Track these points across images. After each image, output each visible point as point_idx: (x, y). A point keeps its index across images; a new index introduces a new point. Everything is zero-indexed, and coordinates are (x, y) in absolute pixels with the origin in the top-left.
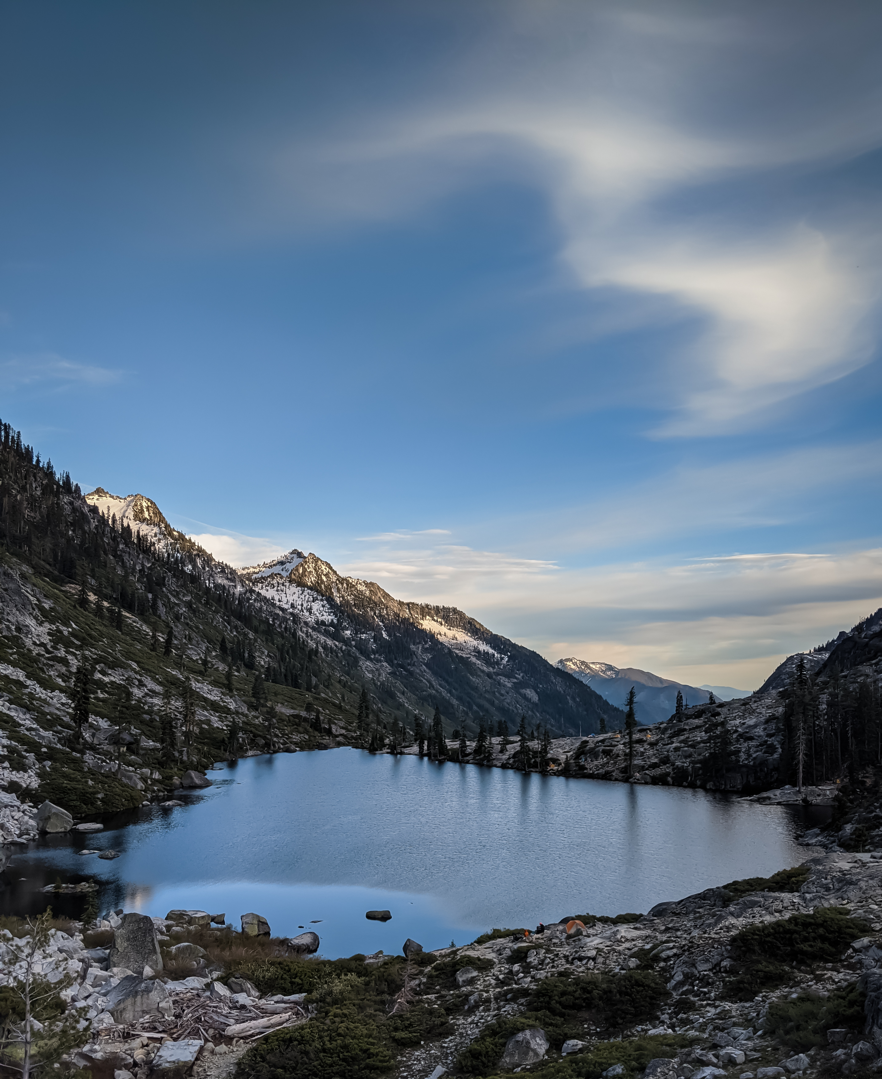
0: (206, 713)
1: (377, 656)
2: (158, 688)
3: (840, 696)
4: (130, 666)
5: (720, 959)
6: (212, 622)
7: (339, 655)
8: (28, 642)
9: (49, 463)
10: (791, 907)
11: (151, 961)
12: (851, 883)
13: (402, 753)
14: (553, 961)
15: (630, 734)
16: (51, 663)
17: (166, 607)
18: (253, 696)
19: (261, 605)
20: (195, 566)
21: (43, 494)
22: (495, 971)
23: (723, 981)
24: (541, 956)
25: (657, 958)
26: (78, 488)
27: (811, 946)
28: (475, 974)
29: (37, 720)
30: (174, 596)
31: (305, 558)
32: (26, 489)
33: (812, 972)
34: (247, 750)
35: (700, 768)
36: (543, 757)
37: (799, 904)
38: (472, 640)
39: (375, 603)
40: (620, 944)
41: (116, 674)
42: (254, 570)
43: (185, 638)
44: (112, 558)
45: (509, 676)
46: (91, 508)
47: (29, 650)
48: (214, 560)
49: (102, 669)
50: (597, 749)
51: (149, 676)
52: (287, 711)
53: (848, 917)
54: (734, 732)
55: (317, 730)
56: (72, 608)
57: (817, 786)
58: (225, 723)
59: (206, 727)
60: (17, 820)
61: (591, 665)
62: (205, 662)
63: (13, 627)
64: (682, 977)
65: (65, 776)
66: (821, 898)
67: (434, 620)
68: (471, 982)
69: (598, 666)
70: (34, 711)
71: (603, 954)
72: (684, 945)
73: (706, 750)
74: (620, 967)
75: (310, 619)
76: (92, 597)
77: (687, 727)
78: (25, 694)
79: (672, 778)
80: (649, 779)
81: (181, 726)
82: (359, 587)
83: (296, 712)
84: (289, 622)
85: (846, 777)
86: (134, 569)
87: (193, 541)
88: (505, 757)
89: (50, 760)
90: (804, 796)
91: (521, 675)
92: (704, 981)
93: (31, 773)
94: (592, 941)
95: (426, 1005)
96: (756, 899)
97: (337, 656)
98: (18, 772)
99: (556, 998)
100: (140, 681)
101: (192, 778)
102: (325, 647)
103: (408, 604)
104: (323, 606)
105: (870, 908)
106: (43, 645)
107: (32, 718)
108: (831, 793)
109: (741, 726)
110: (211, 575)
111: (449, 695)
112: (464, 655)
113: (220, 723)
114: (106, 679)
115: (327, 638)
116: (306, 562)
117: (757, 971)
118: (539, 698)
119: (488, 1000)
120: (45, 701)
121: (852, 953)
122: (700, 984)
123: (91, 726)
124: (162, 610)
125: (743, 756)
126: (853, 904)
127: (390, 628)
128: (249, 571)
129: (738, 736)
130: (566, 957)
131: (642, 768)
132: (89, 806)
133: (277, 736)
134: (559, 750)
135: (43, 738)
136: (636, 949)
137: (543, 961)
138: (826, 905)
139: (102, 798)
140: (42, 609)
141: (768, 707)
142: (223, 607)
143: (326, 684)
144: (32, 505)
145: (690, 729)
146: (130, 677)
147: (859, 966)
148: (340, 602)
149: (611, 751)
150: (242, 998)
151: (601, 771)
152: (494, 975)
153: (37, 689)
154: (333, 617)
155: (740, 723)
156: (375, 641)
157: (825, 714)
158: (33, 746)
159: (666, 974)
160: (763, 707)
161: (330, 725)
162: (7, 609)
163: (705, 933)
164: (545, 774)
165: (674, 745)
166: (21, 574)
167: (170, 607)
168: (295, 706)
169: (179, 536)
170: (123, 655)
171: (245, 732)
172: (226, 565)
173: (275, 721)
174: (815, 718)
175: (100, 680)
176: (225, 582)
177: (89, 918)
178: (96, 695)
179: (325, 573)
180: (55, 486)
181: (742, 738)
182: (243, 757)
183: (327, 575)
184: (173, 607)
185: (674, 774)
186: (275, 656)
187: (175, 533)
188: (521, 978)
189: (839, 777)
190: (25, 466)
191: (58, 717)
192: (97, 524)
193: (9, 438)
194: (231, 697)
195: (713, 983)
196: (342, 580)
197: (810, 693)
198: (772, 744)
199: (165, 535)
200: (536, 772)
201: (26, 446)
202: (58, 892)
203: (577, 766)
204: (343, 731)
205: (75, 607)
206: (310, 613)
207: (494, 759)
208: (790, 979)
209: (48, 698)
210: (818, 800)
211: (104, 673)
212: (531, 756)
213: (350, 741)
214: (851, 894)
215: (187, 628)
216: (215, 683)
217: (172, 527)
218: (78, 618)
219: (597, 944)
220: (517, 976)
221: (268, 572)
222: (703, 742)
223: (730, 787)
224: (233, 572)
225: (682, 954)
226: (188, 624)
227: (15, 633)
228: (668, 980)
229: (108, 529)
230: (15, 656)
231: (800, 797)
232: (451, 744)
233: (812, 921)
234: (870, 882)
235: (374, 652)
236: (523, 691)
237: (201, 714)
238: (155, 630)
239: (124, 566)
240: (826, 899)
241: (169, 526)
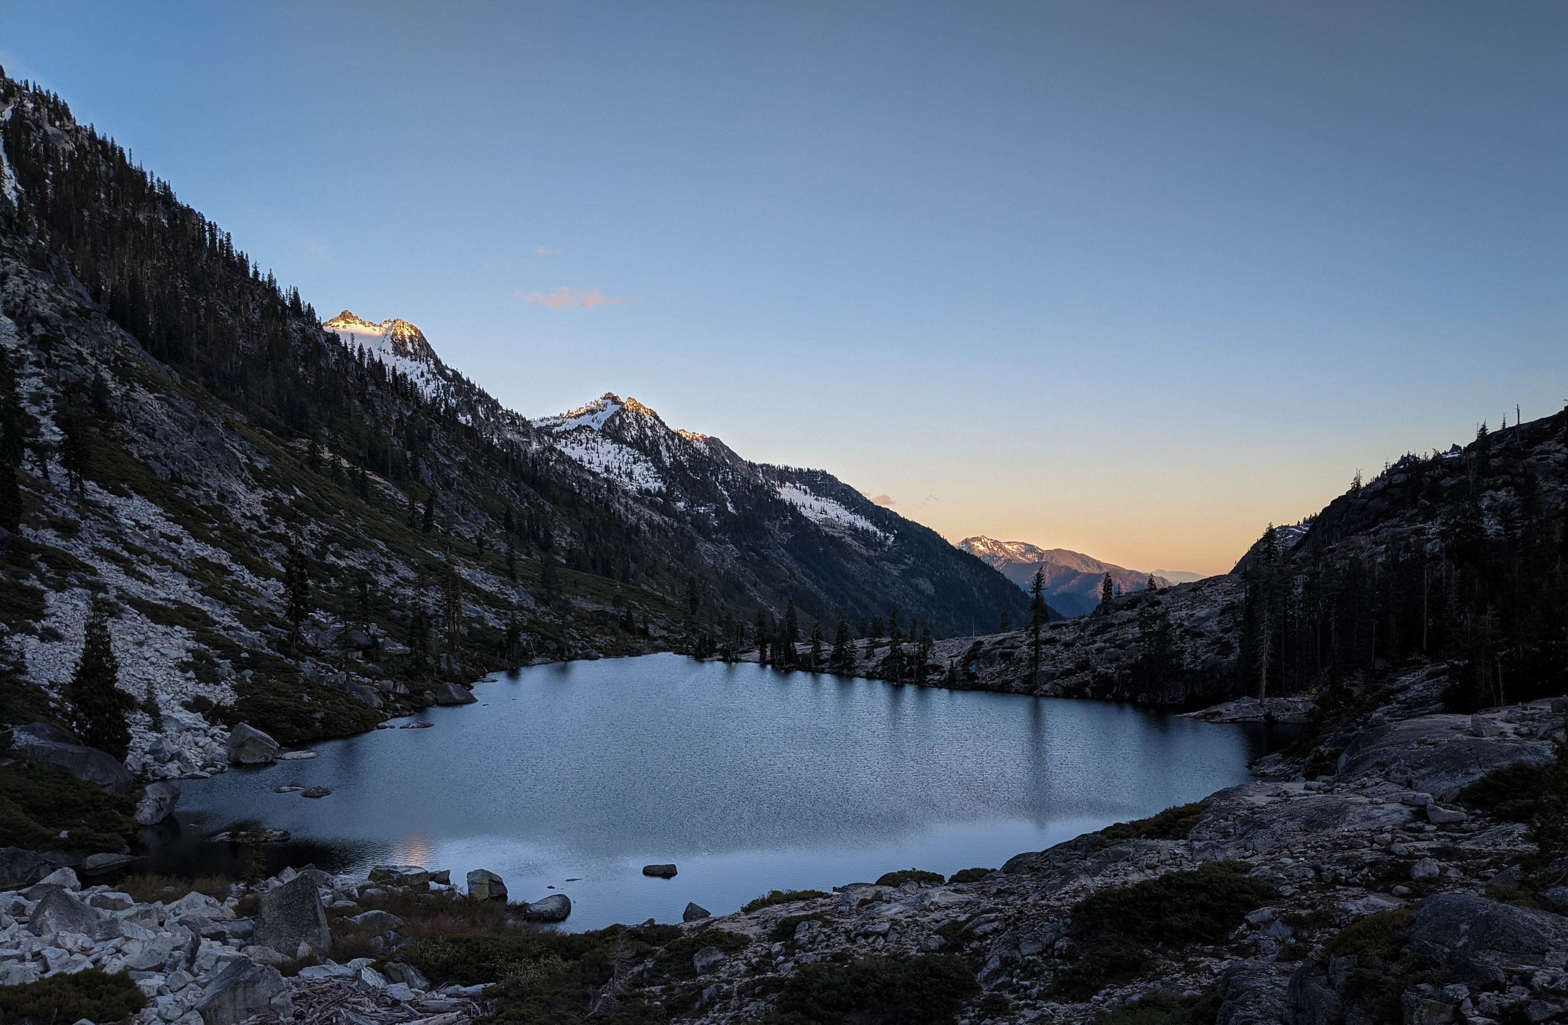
0: (478, 608)
1: (720, 536)
2: (412, 575)
3: (1321, 576)
4: (375, 546)
5: (1053, 938)
6: (496, 490)
7: (669, 534)
8: (235, 514)
9: (270, 276)
10: (1171, 861)
11: (312, 936)
12: (1260, 825)
13: (737, 660)
14: (829, 937)
15: (1036, 632)
16: (267, 541)
17: (432, 469)
18: (543, 587)
19: (565, 468)
20: (475, 416)
21: (263, 317)
22: (748, 953)
23: (1054, 971)
24: (815, 930)
25: (969, 936)
26: (311, 312)
27: (1185, 919)
28: (720, 956)
29: (239, 617)
30: (444, 455)
31: (623, 404)
32: (240, 311)
33: (1183, 959)
34: (533, 656)
35: (1129, 676)
36: (922, 663)
37: (1183, 856)
38: (847, 513)
39: (718, 465)
40: (927, 913)
41: (355, 557)
42: (556, 421)
43: (457, 510)
44: (357, 403)
45: (896, 560)
46: (329, 336)
47: (237, 525)
48: (501, 408)
49: (336, 550)
50: (993, 652)
51: (401, 559)
52: (589, 606)
53: (1247, 876)
54: (1178, 627)
55: (628, 631)
56: (298, 469)
57: (1285, 696)
58: (504, 621)
59: (478, 626)
60: (202, 747)
61: (1006, 546)
62: (481, 542)
63: (215, 495)
64: (998, 963)
65: (274, 690)
66: (1213, 847)
67: (795, 487)
68: (713, 968)
69: (1015, 547)
70: (236, 604)
71: (898, 928)
72: (1010, 917)
73: (1140, 651)
74: (918, 947)
75: (630, 487)
76: (327, 455)
77: (1116, 622)
78: (228, 582)
79: (1092, 689)
80: (1060, 691)
81: (444, 625)
82: (696, 444)
83: (600, 607)
84: (602, 491)
85: (1326, 684)
86: (387, 418)
87: (472, 382)
88: (872, 664)
89: (252, 668)
90: (1267, 711)
91: (912, 559)
92: (1029, 971)
93: (225, 686)
94: (889, 910)
95: (646, 1002)
96: (1125, 849)
97: (667, 536)
98: (207, 684)
99: (815, 993)
100: (388, 566)
101: (450, 693)
102: (651, 524)
103: (762, 466)
104: (648, 469)
105: (1282, 863)
106: (255, 517)
107: (233, 614)
108: (1305, 707)
109: (1188, 619)
110: (497, 428)
111: (816, 587)
112: (836, 535)
113: (497, 621)
114: (342, 563)
115: (654, 511)
116: (624, 410)
117: (1102, 956)
118: (936, 589)
119: (728, 996)
120: (255, 592)
121: (1246, 930)
122: (1022, 975)
123: (316, 624)
124: (426, 473)
125: (1187, 658)
126: (1260, 857)
127: (737, 498)
128: (548, 423)
129: (1183, 631)
130: (847, 932)
131: (1053, 676)
132: (304, 730)
133: (573, 638)
134: (944, 654)
135: (245, 639)
136: (947, 921)
137: (816, 937)
138: (1220, 858)
139: (323, 718)
140: (253, 470)
141: (1227, 594)
142: (510, 470)
143: (650, 572)
144: (248, 333)
145: (1120, 624)
146: (374, 560)
147: (1253, 949)
148: (670, 464)
149: (1012, 654)
150: (399, 991)
151: (996, 681)
152: (745, 958)
153: (246, 576)
154: (661, 484)
155: (1187, 614)
156: (717, 516)
157: (1301, 601)
158: (229, 650)
159: (978, 959)
160: (1219, 594)
161: (646, 625)
162: (206, 471)
163: (1043, 899)
164: (922, 686)
165: (1097, 645)
166: (225, 423)
167: (438, 469)
168: (602, 600)
169: (453, 375)
170: (366, 532)
171: (531, 632)
172: (517, 414)
173: (570, 618)
174: (1288, 607)
175: (333, 566)
176: (516, 437)
177: (253, 876)
178: (329, 585)
179: (649, 425)
180: (279, 307)
181: (1188, 635)
182: (527, 665)
183: (652, 428)
184: (442, 470)
185: (1094, 683)
186: (581, 535)
187: (449, 372)
188: (781, 963)
189: (1316, 685)
190: (238, 280)
191: (271, 614)
192: (337, 358)
193: (216, 243)
194: (513, 588)
195: (1041, 972)
196: (672, 435)
197: (1280, 572)
198: (1229, 641)
199: (434, 374)
200: (911, 683)
201: (239, 252)
202: (235, 842)
203: (965, 674)
204: (664, 633)
205: (302, 467)
206: (631, 479)
207: (857, 667)
208: (1149, 969)
209: (260, 588)
210: (1287, 716)
211: (339, 556)
212: (905, 663)
213: (674, 646)
214: (1259, 842)
215: (462, 497)
216: (493, 569)
217: (444, 364)
218: (304, 482)
219: (896, 914)
220: (775, 959)
221: (573, 424)
222: (1135, 640)
223: (1169, 700)
224: (527, 424)
225: (1005, 930)
226: (462, 492)
227: (217, 502)
228: (978, 968)
229: (352, 365)
230: (217, 532)
231: (1261, 714)
232: (802, 648)
233: (1191, 881)
234: (1290, 823)
235: (716, 530)
236: (914, 581)
237: (469, 609)
238: (413, 499)
239: (374, 415)
240: (1222, 849)
241: (440, 362)
